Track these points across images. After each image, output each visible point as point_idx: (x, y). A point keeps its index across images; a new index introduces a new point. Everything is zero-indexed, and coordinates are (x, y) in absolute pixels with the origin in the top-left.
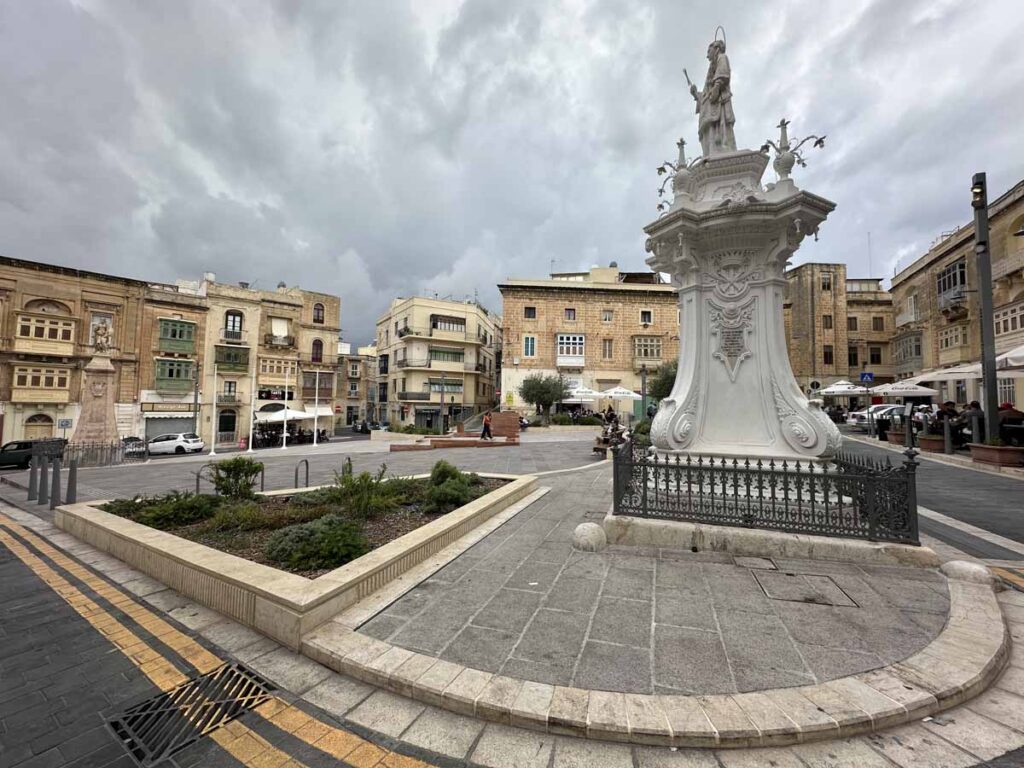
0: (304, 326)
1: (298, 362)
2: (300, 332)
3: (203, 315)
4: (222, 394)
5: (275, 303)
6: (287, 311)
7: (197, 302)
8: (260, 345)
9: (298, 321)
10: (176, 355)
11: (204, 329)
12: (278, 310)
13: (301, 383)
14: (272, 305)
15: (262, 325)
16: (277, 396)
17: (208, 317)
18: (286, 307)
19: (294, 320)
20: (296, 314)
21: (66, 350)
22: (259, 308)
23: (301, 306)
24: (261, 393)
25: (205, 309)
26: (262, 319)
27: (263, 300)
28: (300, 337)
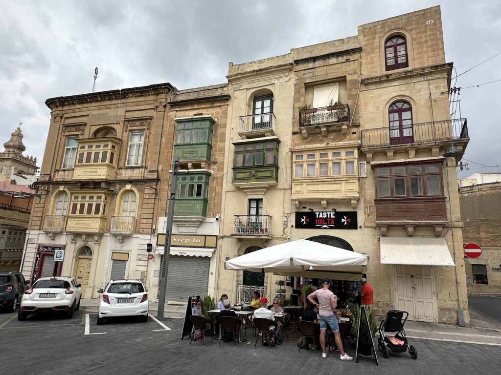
0: (367, 83)
1: (359, 148)
2: (362, 95)
3: (223, 108)
4: (244, 220)
5: (314, 59)
6: (336, 67)
7: (218, 93)
8: (294, 133)
9: (355, 77)
10: (190, 165)
11: (225, 126)
12: (321, 71)
13: (370, 193)
14: (311, 65)
15: (296, 100)
16: (326, 221)
17: (230, 108)
18: (333, 60)
19: (349, 78)
20: (352, 66)
21: (101, 173)
22: (292, 75)
23: (359, 50)
24: (299, 215)
25: (226, 98)
26: (297, 92)
27: (297, 62)
28: (362, 103)
